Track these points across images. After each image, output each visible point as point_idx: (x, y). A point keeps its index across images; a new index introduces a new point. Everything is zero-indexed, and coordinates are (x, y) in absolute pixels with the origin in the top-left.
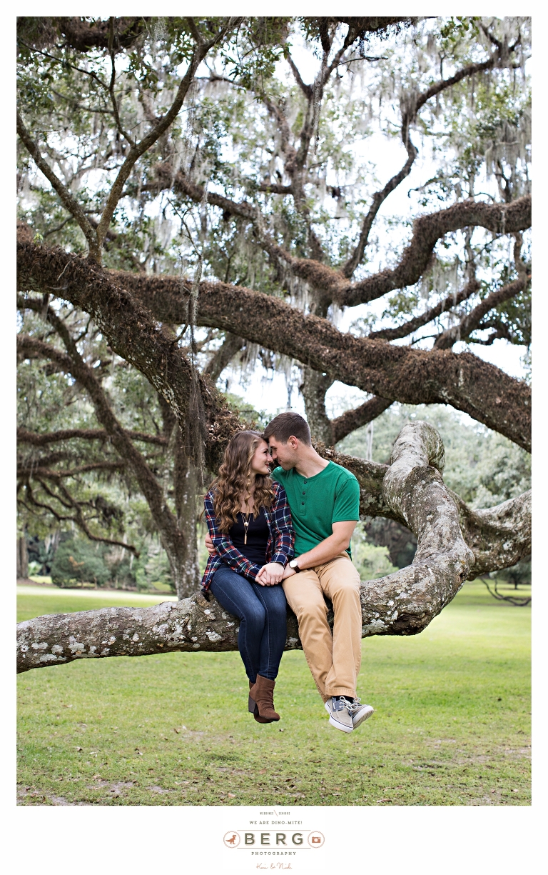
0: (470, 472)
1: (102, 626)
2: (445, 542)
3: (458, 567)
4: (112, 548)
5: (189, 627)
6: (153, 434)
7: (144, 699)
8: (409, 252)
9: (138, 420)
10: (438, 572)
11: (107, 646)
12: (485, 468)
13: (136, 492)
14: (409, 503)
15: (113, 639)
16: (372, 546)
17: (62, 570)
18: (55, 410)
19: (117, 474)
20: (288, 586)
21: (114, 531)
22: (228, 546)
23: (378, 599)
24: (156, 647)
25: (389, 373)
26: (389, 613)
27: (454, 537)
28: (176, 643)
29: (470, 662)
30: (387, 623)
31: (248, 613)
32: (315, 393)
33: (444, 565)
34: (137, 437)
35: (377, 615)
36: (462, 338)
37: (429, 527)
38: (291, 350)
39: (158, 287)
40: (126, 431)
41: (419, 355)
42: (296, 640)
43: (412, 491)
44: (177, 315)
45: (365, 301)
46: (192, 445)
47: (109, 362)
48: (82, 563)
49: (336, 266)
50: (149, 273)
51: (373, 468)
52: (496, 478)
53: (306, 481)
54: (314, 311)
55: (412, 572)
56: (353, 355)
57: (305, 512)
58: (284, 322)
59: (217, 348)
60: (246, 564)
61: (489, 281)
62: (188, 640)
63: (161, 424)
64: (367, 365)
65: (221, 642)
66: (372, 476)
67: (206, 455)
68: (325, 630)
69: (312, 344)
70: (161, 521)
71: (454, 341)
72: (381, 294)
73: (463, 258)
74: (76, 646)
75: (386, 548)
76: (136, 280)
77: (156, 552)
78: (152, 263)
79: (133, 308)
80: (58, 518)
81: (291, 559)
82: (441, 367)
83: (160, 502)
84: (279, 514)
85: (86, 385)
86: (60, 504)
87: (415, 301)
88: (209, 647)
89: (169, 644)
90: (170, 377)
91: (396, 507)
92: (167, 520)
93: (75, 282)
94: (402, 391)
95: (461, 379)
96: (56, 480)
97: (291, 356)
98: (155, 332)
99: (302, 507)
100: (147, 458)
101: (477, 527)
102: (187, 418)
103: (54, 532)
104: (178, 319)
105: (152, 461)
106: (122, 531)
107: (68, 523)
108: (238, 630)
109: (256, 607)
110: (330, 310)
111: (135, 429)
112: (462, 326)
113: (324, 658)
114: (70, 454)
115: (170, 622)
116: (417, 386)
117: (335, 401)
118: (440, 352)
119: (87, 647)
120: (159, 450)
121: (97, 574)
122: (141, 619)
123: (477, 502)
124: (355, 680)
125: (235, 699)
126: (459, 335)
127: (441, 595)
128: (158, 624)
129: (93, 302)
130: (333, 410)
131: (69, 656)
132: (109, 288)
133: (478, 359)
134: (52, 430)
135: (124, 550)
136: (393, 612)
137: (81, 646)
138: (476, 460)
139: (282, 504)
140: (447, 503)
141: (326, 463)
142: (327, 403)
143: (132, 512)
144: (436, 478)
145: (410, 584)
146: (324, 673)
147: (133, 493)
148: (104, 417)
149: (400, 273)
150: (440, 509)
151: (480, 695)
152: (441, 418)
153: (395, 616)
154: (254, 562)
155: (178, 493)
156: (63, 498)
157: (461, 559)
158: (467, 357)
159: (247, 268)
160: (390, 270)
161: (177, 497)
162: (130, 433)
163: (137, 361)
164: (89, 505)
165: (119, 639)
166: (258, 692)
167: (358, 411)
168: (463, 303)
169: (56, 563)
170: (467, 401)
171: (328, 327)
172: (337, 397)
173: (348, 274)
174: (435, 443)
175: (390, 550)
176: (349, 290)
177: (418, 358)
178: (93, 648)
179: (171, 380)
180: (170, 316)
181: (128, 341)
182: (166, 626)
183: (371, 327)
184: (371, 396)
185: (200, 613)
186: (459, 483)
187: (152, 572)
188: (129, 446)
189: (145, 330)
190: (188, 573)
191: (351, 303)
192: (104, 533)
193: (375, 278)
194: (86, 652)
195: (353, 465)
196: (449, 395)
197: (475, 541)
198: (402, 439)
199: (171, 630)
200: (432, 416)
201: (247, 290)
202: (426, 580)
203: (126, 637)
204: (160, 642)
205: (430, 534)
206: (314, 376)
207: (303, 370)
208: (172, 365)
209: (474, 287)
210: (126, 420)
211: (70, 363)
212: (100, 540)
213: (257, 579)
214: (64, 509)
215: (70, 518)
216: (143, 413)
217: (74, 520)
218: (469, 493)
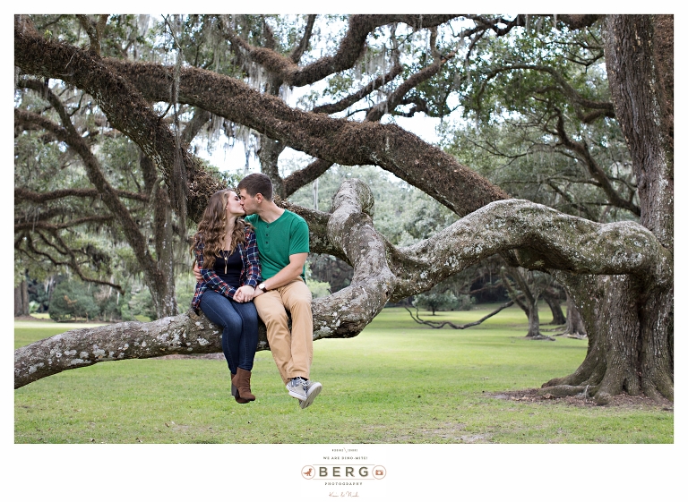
0: (396, 220)
1: (118, 336)
2: (375, 269)
3: (384, 287)
4: (101, 287)
5: (184, 336)
6: (135, 192)
7: (138, 403)
8: (345, 43)
9: (122, 180)
10: (370, 291)
11: (122, 351)
12: (408, 217)
13: (121, 241)
14: (348, 240)
15: (127, 346)
16: (316, 282)
17: (59, 307)
18: (51, 173)
19: (105, 225)
20: (257, 302)
21: (102, 273)
22: (212, 275)
23: (325, 311)
24: (160, 351)
25: (330, 141)
26: (334, 321)
27: (381, 265)
28: (174, 347)
29: (396, 371)
30: (332, 329)
31: (229, 322)
32: (269, 156)
33: (374, 286)
34: (122, 195)
35: (325, 323)
36: (389, 112)
37: (363, 258)
38: (251, 123)
39: (141, 72)
40: (113, 190)
41: (354, 126)
42: (265, 343)
43: (349, 231)
44: (157, 94)
45: (310, 82)
46: (176, 199)
47: (97, 132)
48: (75, 301)
49: (285, 52)
50: (131, 58)
51: (319, 215)
52: (416, 225)
53: (268, 225)
54: (269, 91)
55: (351, 291)
56: (301, 126)
57: (269, 249)
58: (245, 99)
59: (188, 120)
60: (226, 287)
61: (410, 65)
62: (184, 345)
63: (142, 183)
64: (312, 134)
65: (208, 346)
66: (318, 222)
67: (188, 207)
68: (286, 332)
69: (268, 117)
70: (144, 263)
71: (382, 114)
72: (323, 76)
73: (388, 46)
74: (98, 352)
75: (328, 283)
76: (122, 65)
77: (140, 290)
78: (132, 49)
79: (127, 91)
80: (55, 263)
81: (259, 282)
82: (371, 135)
83: (143, 248)
84: (250, 251)
85: (79, 152)
86: (56, 252)
87: (351, 81)
88: (199, 351)
89: (170, 349)
90: (158, 145)
91: (338, 244)
92: (149, 262)
93: (79, 70)
94: (340, 155)
95: (387, 145)
96: (54, 232)
97: (250, 126)
98: (145, 110)
99: (266, 246)
100: (131, 211)
101: (400, 261)
102: (172, 178)
103: (52, 275)
104: (157, 98)
105: (134, 215)
106: (109, 273)
107: (63, 267)
108: (221, 337)
109: (235, 317)
110: (281, 90)
111: (120, 188)
112: (389, 102)
113: (286, 352)
114: (66, 210)
115: (170, 332)
116: (352, 151)
117: (284, 163)
118: (370, 123)
119: (107, 353)
120: (141, 205)
121: (88, 309)
122: (147, 330)
123: (401, 244)
124: (308, 366)
125: (211, 401)
126: (387, 109)
127: (372, 308)
128: (161, 333)
129: (94, 86)
130: (283, 170)
131: (93, 360)
132: (108, 75)
133: (401, 129)
134: (50, 190)
135: (111, 288)
136: (337, 321)
137: (103, 351)
138: (400, 211)
139: (253, 243)
140: (376, 240)
141: (282, 211)
142: (279, 165)
143: (117, 258)
144: (368, 222)
145: (349, 300)
146: (286, 363)
147: (118, 241)
148: (96, 178)
149: (338, 60)
150: (371, 244)
151: (404, 394)
152: (371, 177)
153: (338, 324)
154: (231, 286)
155: (158, 240)
156: (59, 247)
157: (387, 281)
158: (393, 128)
159: (213, 55)
160: (330, 56)
161: (157, 244)
162: (117, 191)
163: (131, 133)
164: (81, 252)
165: (132, 346)
166: (239, 380)
167: (304, 171)
168: (389, 83)
169: (52, 301)
170: (392, 162)
171: (281, 103)
172: (286, 160)
173: (296, 60)
174: (367, 196)
175: (331, 285)
176: (297, 73)
177: (353, 129)
178: (112, 353)
179: (159, 148)
180: (151, 95)
181: (123, 117)
182: (167, 335)
183: (314, 102)
184: (315, 159)
185: (192, 324)
186: (387, 229)
187: (135, 307)
188: (117, 202)
189: (137, 109)
190: (168, 305)
191: (299, 84)
192: (94, 276)
193: (318, 63)
194: (106, 357)
195: (304, 213)
196: (377, 158)
197: (399, 272)
198: (342, 193)
199: (170, 338)
200: (364, 175)
201: (214, 73)
202: (361, 297)
203: (136, 344)
204: (163, 347)
205: (363, 264)
206: (269, 143)
207: (259, 138)
208: (159, 136)
209: (398, 70)
210: (113, 180)
211: (65, 133)
212: (91, 281)
213: (234, 298)
214: (59, 255)
215: (65, 264)
216: (126, 175)
217: (69, 265)
218: (395, 237)
